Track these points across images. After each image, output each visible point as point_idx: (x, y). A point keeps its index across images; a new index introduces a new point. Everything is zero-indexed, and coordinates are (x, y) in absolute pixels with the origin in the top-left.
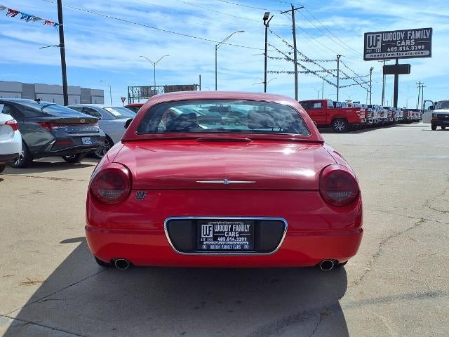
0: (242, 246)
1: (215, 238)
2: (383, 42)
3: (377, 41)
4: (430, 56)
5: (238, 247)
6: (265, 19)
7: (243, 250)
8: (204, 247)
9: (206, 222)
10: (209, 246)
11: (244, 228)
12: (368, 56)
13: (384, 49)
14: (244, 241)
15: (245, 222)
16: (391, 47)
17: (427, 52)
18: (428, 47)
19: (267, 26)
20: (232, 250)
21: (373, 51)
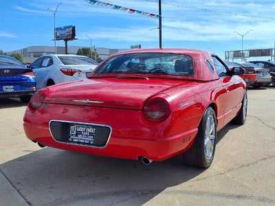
0: (90, 141)
1: (77, 135)
5: (87, 142)
7: (89, 144)
8: (70, 140)
9: (73, 124)
10: (72, 139)
11: (92, 130)
14: (91, 138)
15: (93, 127)
20: (84, 143)
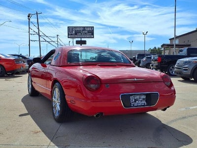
0: (144, 104)
1: (135, 102)
2: (75, 31)
3: (73, 30)
4: (93, 37)
6: (29, 16)
7: (144, 106)
9: (131, 95)
10: (133, 105)
11: (144, 97)
12: (69, 36)
13: (76, 34)
14: (144, 102)
15: (144, 94)
16: (78, 33)
17: (92, 36)
18: (93, 34)
19: (29, 20)
21: (72, 34)
